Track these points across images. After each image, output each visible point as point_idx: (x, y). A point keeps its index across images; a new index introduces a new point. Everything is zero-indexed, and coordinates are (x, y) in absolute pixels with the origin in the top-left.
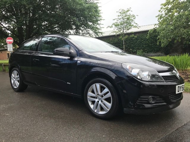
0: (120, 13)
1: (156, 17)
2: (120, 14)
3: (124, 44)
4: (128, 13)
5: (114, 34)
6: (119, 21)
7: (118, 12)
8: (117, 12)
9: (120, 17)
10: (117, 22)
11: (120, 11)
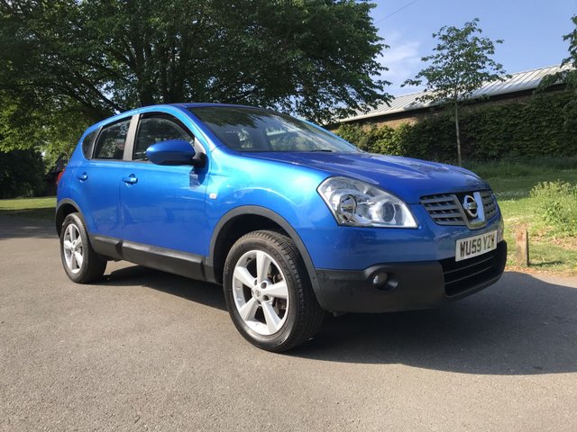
0: (444, 38)
1: (565, 38)
2: (442, 43)
3: (458, 134)
4: (470, 38)
5: (427, 104)
6: (440, 65)
7: (437, 37)
8: (434, 36)
9: (445, 52)
10: (435, 66)
11: (445, 33)
